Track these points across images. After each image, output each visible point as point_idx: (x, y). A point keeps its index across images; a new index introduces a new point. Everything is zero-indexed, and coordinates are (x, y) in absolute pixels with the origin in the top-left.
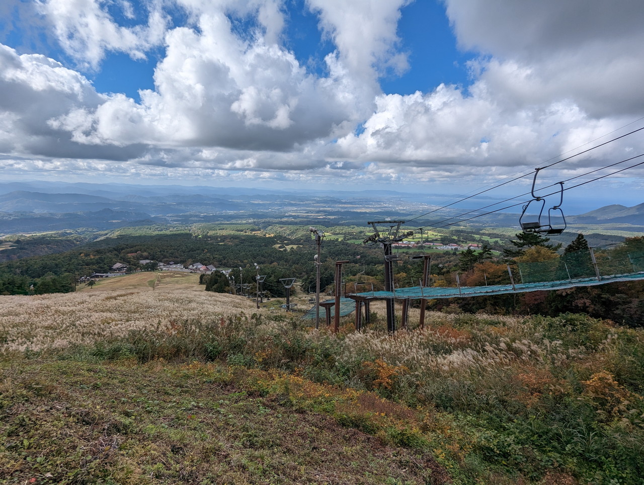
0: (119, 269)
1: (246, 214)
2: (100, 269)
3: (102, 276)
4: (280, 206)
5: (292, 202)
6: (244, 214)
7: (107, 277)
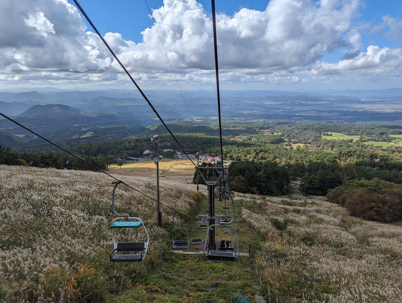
0: (147, 155)
1: (258, 114)
2: (134, 154)
3: (133, 160)
4: (291, 107)
5: (303, 103)
6: (256, 114)
7: (137, 160)
